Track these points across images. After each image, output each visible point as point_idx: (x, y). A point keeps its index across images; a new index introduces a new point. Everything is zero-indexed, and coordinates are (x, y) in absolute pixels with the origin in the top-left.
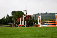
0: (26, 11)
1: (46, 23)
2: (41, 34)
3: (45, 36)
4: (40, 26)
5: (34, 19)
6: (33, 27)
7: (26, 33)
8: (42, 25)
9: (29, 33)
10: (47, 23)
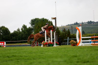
0: (55, 19)
1: (90, 39)
2: (81, 57)
3: (88, 62)
4: (80, 45)
5: (69, 32)
6: (68, 46)
7: (56, 57)
8: (83, 42)
9: (61, 57)
10: (92, 39)
